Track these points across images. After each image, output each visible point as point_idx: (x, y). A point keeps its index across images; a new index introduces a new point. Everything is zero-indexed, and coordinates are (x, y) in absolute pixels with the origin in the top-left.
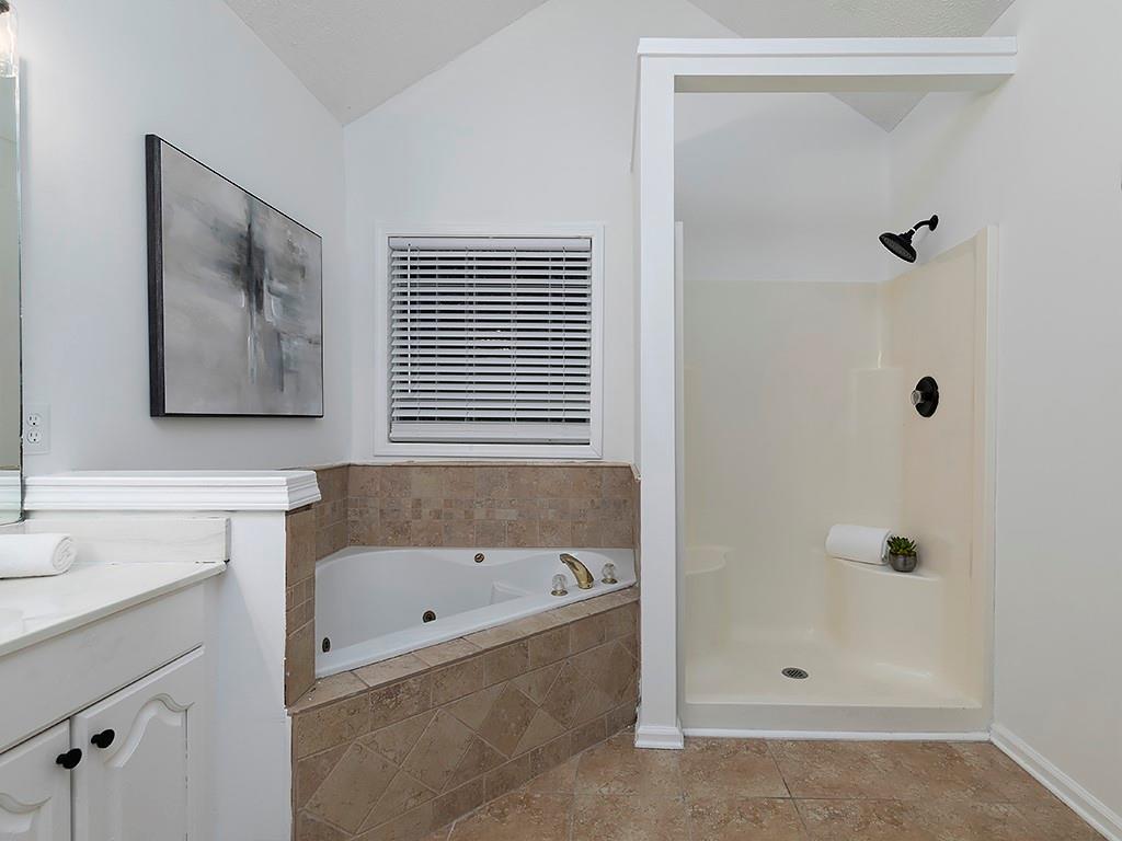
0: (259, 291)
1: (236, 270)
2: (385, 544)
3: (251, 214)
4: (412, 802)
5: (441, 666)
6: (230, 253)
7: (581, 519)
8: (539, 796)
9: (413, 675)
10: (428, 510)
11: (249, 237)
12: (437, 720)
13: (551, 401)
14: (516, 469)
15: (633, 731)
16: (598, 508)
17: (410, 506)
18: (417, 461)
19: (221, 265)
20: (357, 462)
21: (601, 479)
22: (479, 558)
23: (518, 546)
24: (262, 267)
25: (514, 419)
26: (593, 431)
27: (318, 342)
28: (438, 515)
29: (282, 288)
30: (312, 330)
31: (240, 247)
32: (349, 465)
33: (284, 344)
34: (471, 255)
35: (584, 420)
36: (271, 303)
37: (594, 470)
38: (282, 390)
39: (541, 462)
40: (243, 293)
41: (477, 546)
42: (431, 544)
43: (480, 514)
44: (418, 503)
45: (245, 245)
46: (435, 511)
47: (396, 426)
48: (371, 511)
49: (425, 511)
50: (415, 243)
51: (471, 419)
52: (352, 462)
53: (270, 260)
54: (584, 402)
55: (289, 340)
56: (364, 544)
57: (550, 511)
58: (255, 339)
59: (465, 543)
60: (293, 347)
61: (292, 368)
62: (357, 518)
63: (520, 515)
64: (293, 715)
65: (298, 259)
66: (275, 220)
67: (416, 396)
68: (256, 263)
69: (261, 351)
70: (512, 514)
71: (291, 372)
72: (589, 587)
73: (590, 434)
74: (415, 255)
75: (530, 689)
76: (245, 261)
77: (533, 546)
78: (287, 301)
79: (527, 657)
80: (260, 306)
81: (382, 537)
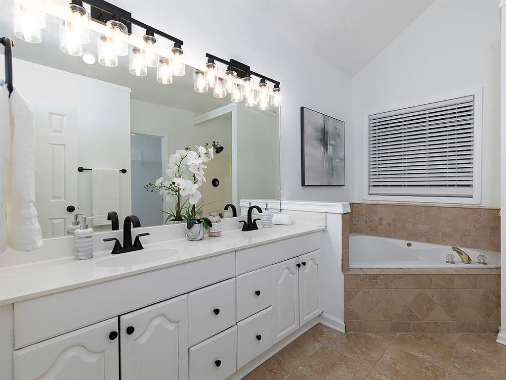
0: (327, 145)
1: (321, 140)
2: (367, 234)
3: (324, 121)
4: (382, 318)
5: (393, 274)
6: (319, 135)
7: (466, 234)
8: (437, 339)
9: (382, 275)
10: (385, 223)
11: (324, 129)
12: (391, 293)
13: (449, 177)
14: (428, 208)
15: (497, 336)
16: (478, 229)
17: (377, 220)
18: (380, 202)
19: (317, 139)
20: (357, 202)
21: (480, 215)
22: (409, 245)
23: (430, 242)
24: (327, 137)
25: (427, 186)
26: (475, 191)
27: (343, 159)
28: (390, 225)
29: (333, 143)
30: (341, 156)
31: (322, 132)
32: (353, 203)
33: (333, 161)
34: (405, 116)
35: (469, 186)
36: (330, 148)
37: (476, 210)
38: (333, 176)
39: (442, 205)
40: (322, 147)
41: (408, 240)
42: (386, 236)
43: (409, 226)
44: (381, 219)
45: (323, 131)
46: (388, 223)
47: (372, 188)
48: (362, 221)
49: (384, 223)
50: (379, 116)
51: (405, 186)
52: (355, 202)
53: (329, 134)
54: (470, 176)
55: (335, 160)
56: (359, 233)
57: (448, 228)
58: (326, 161)
59: (402, 238)
60: (336, 162)
61: (336, 169)
62: (356, 223)
63: (430, 228)
64: (344, 275)
65: (337, 132)
66: (331, 121)
67: (380, 177)
68: (326, 136)
69: (327, 164)
70: (427, 228)
71: (335, 170)
72: (468, 263)
73: (473, 192)
74: (380, 120)
75: (433, 296)
76: (323, 136)
77: (437, 243)
78: (334, 146)
79: (431, 282)
80: (327, 150)
81: (366, 231)
